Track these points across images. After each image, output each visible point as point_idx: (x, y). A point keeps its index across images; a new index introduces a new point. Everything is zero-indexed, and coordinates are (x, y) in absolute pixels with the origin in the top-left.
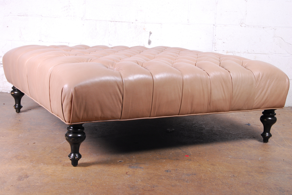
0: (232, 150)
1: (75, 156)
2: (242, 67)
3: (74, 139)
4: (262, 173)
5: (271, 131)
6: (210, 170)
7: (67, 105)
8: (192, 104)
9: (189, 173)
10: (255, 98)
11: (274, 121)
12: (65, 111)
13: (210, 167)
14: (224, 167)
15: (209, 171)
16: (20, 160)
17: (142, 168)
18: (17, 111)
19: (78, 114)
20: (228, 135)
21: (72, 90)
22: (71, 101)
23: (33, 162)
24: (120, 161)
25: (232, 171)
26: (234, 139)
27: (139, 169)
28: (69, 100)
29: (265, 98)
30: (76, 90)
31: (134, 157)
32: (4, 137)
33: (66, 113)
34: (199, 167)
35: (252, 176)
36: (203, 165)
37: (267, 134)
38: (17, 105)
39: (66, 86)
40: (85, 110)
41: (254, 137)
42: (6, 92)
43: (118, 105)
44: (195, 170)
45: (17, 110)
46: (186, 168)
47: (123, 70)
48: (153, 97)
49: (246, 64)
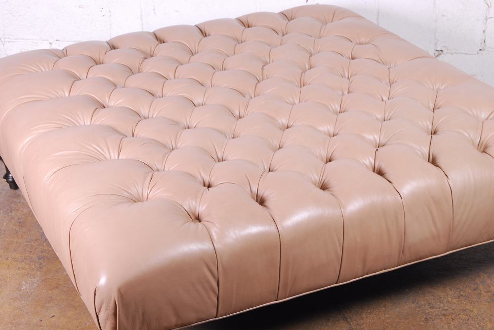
7: (107, 319)
8: (364, 261)
12: (105, 327)
18: (13, 187)
21: (115, 295)
22: (115, 314)
28: (111, 312)
30: (122, 294)
38: (10, 176)
40: (144, 321)
45: (13, 185)
47: (217, 225)
48: (281, 269)
49: (488, 138)
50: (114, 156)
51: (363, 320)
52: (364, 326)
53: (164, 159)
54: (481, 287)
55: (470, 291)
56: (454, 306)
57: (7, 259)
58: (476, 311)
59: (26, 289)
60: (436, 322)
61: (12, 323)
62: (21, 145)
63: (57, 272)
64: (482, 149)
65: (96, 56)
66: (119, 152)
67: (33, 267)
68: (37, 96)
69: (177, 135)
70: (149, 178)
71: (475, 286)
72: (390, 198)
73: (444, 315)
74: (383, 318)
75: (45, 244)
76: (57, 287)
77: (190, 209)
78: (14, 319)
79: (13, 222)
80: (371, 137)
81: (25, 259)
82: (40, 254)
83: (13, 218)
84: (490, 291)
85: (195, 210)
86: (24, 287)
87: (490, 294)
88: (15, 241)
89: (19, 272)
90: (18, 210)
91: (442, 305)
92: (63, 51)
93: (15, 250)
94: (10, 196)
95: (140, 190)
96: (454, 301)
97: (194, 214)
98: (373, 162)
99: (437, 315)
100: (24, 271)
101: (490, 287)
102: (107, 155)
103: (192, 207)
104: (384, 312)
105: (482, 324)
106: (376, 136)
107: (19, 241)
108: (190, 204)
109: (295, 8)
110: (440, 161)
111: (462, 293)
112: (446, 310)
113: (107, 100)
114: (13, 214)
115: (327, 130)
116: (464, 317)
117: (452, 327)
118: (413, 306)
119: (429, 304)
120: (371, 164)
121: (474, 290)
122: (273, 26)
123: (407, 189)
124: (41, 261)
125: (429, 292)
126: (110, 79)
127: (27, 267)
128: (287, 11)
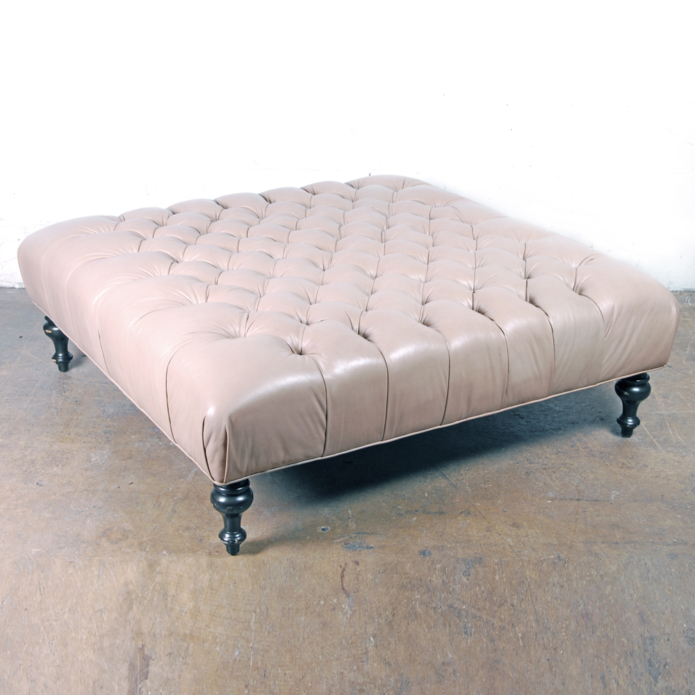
0: (554, 470)
1: (233, 537)
2: (573, 292)
3: (231, 508)
4: (617, 543)
5: (639, 414)
6: (511, 544)
7: (216, 451)
8: (469, 401)
9: (469, 556)
10: (604, 361)
11: (645, 393)
12: (212, 461)
13: (509, 532)
14: (538, 531)
15: (508, 547)
16: (117, 543)
17: (371, 547)
18: (63, 369)
19: (239, 465)
20: (546, 415)
21: (225, 423)
22: (225, 445)
23: (145, 549)
24: (323, 530)
25: (556, 542)
26: (559, 429)
27: (366, 551)
28: (221, 442)
29: (624, 357)
30: (232, 422)
31: (350, 512)
32: (60, 466)
33: (215, 467)
34: (488, 534)
35: (596, 555)
36: (497, 528)
37: (630, 420)
38: (60, 355)
39: (211, 412)
40: (253, 455)
41: (603, 415)
42: (11, 285)
43: (318, 432)
44: (480, 546)
45: (62, 367)
46: (461, 540)
47: (324, 355)
48: (389, 404)
49: (583, 281)
50: (201, 300)
51: (462, 475)
52: (464, 481)
53: (255, 303)
54: (578, 444)
55: (567, 448)
56: (553, 461)
57: (69, 434)
58: (576, 464)
59: (96, 460)
60: (537, 475)
61: (87, 490)
62: (97, 298)
63: (127, 444)
64: (578, 291)
65: (159, 220)
66: (207, 298)
67: (100, 440)
68: (105, 254)
69: (264, 283)
70: (245, 317)
71: (572, 444)
72: (494, 335)
73: (545, 469)
74: (482, 474)
75: (108, 420)
76: (130, 458)
77: (293, 344)
78: (89, 487)
79: (69, 401)
80: (465, 283)
81: (89, 433)
82: (105, 429)
83: (68, 398)
84: (588, 448)
85: (298, 345)
86: (94, 459)
87: (588, 450)
88: (75, 418)
89: (85, 445)
90: (72, 390)
91: (541, 461)
92: (119, 217)
93: (76, 426)
94: (60, 378)
95: (237, 329)
96: (553, 456)
97: (296, 350)
98: (471, 304)
99: (537, 469)
100: (90, 444)
101: (587, 444)
102: (194, 302)
103: (294, 342)
104: (483, 468)
105: (584, 475)
106: (470, 283)
107: (80, 418)
108: (292, 340)
109: (361, 179)
110: (539, 301)
111: (559, 450)
112: (545, 464)
113: (181, 256)
114: (67, 394)
115: (418, 278)
116: (565, 470)
117: (554, 479)
118: (511, 462)
119: (528, 460)
120: (470, 305)
121: (572, 447)
122: (341, 193)
123: (509, 327)
124: (107, 435)
125: (525, 450)
126: (181, 238)
127: (93, 440)
128: (353, 181)
